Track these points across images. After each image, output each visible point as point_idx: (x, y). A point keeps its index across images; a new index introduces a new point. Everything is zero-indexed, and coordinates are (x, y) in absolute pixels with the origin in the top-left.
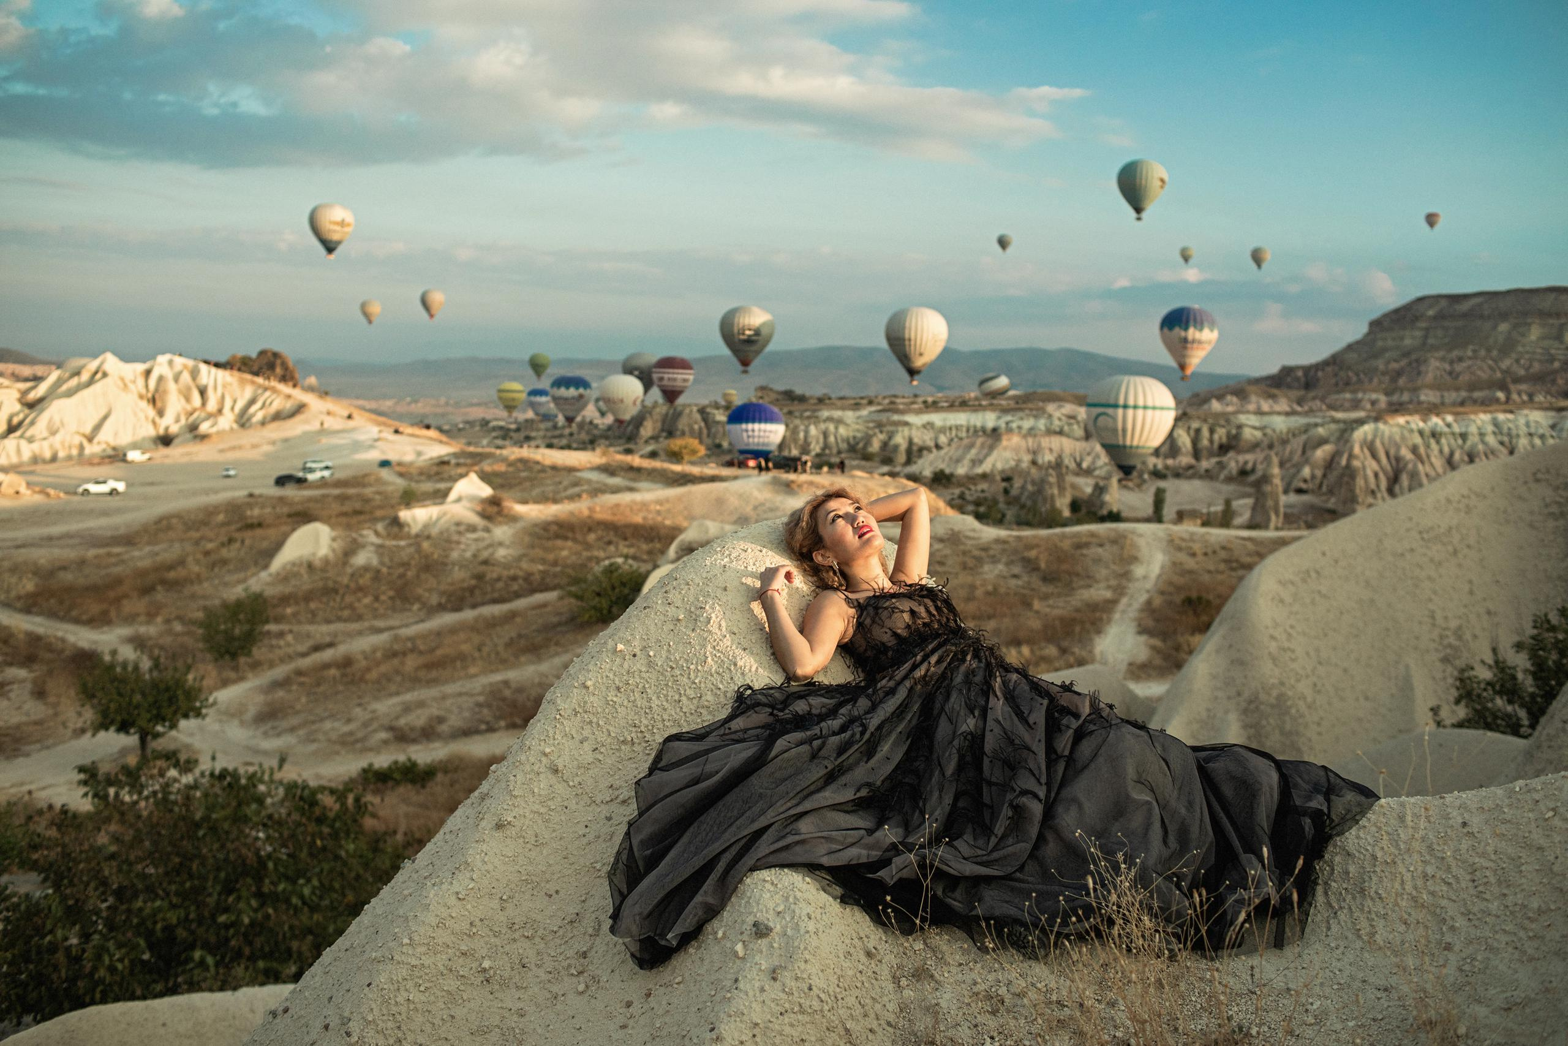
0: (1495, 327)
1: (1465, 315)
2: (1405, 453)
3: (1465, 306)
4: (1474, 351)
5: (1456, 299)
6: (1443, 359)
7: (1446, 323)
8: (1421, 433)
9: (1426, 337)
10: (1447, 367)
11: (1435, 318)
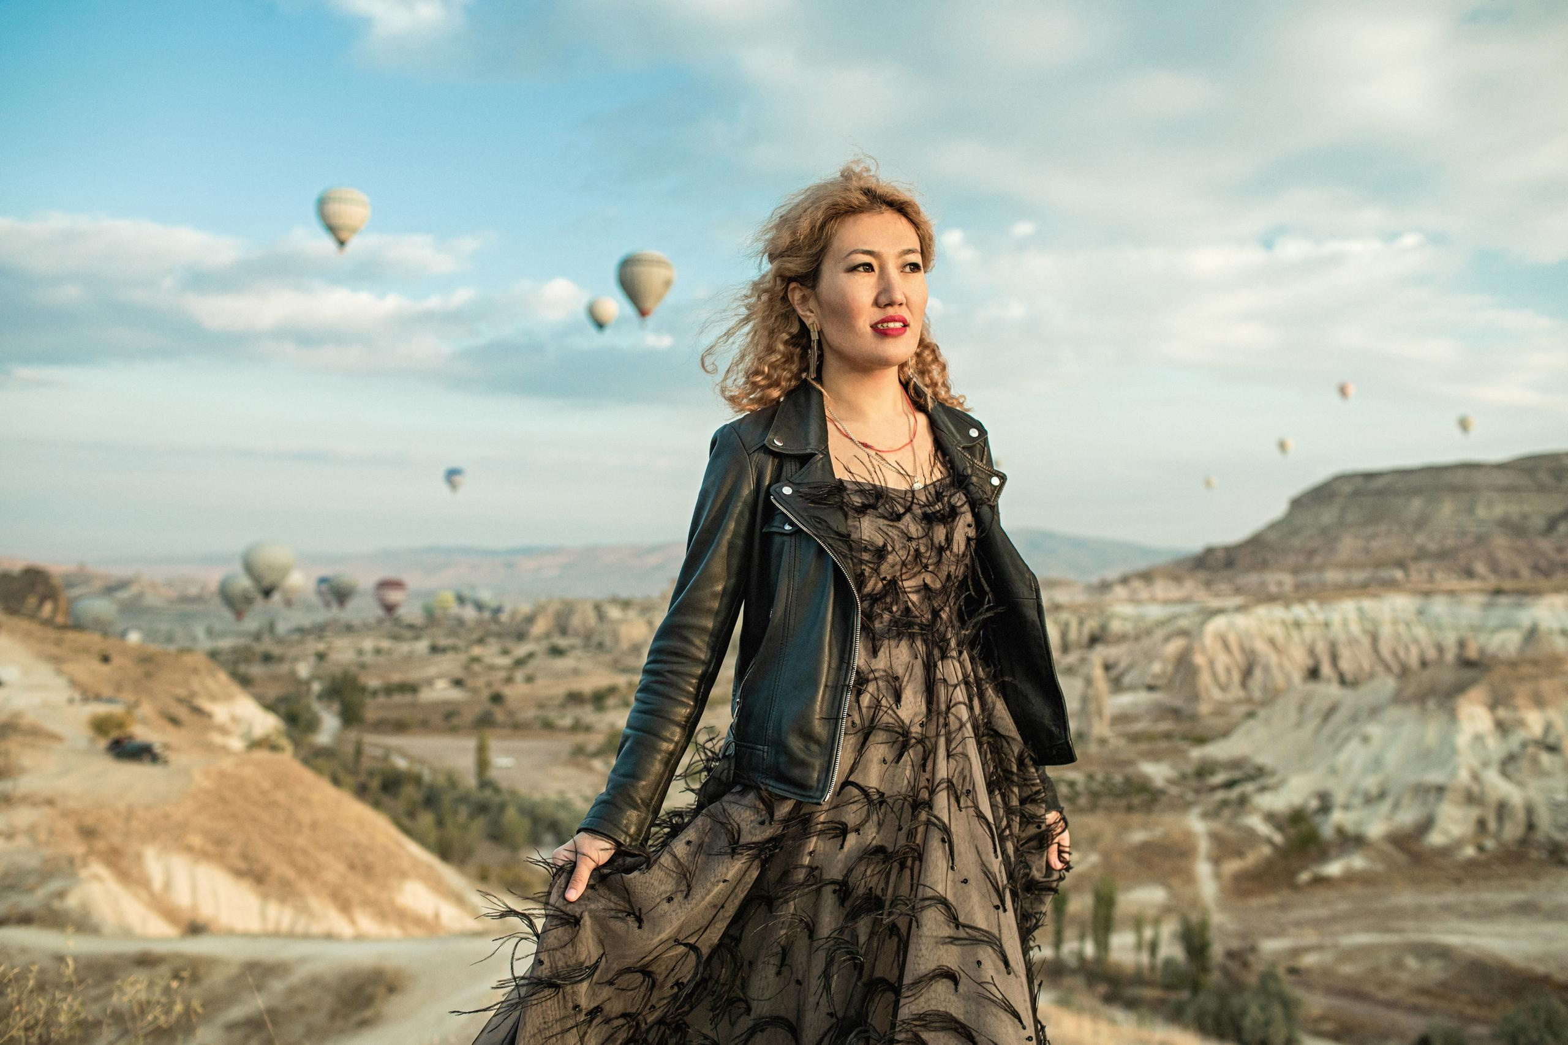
0: (1408, 503)
1: (1379, 493)
2: (1260, 646)
3: (1379, 483)
4: (1390, 527)
5: (1370, 476)
6: (1357, 536)
7: (1363, 500)
8: (1284, 623)
9: (1342, 514)
10: (1360, 542)
11: (1351, 496)
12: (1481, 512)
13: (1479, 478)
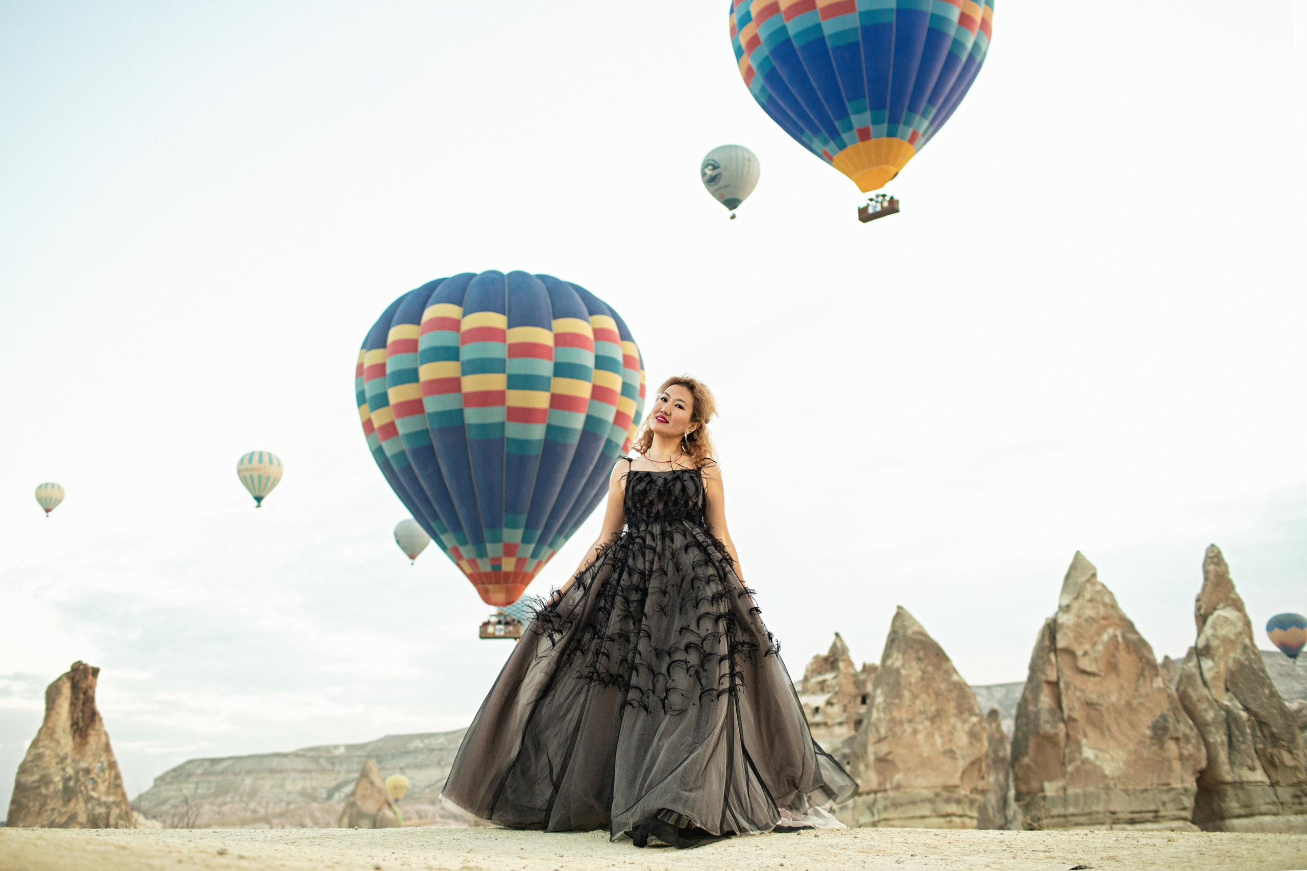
0: (243, 780)
1: (222, 773)
3: (221, 767)
4: (232, 798)
5: (214, 761)
6: (212, 804)
7: (211, 778)
9: (196, 788)
10: (215, 808)
11: (203, 774)
12: (289, 787)
13: (287, 763)
